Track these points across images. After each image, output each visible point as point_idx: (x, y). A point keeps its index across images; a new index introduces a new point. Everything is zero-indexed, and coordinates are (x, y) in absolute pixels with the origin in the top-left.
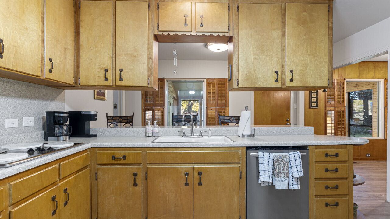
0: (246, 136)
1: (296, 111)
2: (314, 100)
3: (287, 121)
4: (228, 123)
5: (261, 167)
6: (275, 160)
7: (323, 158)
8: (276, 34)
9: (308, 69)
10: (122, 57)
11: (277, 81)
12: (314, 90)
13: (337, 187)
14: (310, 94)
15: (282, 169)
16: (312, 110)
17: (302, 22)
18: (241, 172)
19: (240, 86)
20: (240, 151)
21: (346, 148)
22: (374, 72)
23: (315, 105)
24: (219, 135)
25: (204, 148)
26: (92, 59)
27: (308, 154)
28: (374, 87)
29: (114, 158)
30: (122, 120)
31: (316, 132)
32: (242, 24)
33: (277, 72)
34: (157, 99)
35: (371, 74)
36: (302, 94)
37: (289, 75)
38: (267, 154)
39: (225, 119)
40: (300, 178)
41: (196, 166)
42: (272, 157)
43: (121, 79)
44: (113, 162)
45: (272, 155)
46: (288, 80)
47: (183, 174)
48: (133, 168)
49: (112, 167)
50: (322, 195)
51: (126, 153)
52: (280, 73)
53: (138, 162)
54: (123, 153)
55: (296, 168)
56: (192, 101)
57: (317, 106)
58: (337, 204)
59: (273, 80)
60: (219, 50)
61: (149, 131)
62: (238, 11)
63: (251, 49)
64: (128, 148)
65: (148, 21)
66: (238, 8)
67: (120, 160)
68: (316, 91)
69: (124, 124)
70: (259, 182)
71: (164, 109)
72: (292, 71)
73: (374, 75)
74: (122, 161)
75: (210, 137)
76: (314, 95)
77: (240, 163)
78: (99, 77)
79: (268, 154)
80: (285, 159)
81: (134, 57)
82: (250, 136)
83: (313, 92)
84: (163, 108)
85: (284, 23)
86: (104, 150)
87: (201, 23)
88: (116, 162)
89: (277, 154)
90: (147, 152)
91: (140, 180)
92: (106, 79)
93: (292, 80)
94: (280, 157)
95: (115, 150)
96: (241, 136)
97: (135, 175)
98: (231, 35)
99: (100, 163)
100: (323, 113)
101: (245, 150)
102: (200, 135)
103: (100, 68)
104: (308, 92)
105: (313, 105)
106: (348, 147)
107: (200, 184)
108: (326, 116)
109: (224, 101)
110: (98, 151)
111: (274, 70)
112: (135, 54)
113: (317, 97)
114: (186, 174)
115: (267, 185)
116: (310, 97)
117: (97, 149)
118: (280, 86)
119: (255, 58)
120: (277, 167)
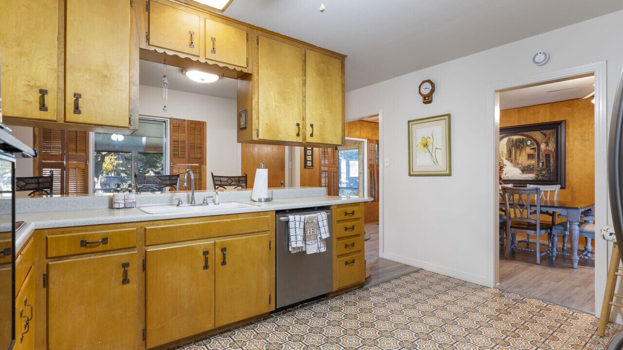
0: (263, 200)
1: (292, 170)
2: (309, 158)
3: (282, 184)
4: (225, 187)
5: (292, 232)
6: (305, 222)
7: (343, 217)
8: (297, 81)
9: (326, 124)
10: (79, 74)
11: (298, 135)
12: (309, 147)
13: (353, 245)
14: (305, 150)
15: (312, 231)
16: (307, 170)
17: (321, 74)
18: (270, 241)
19: (261, 137)
20: (269, 216)
21: (359, 206)
22: (360, 131)
23: (310, 165)
24: (226, 200)
25: (228, 216)
26: (7, 66)
27: (331, 214)
28: (360, 147)
29: (84, 243)
30: (25, 186)
31: (329, 194)
32: (263, 62)
33: (298, 125)
34: (72, 146)
35: (358, 133)
36: (298, 150)
37: (309, 130)
38: (297, 217)
39: (221, 181)
40: (326, 239)
41: (218, 240)
42: (302, 220)
43: (77, 110)
44: (84, 250)
45: (303, 217)
46: (308, 135)
47: (201, 254)
48: (121, 256)
49: (81, 259)
50: (342, 255)
51: (108, 233)
52: (301, 126)
53: (131, 245)
54: (102, 232)
55: (324, 229)
56: (103, 153)
57: (312, 166)
58: (353, 262)
59: (295, 134)
60: (203, 80)
61: (120, 200)
62: (258, 43)
63: (272, 93)
64: (111, 225)
65: (130, 25)
66: (258, 40)
67: (98, 246)
68: (310, 148)
69: (32, 191)
70: (290, 249)
71: (87, 166)
72: (312, 126)
73: (360, 135)
74: (101, 247)
75: (218, 204)
76: (309, 152)
77: (269, 231)
78: (25, 101)
79: (299, 216)
80: (314, 220)
81: (104, 78)
82: (268, 200)
83: (308, 148)
84: (86, 164)
85: (304, 70)
86: (63, 233)
87: (214, 49)
88: (88, 250)
89: (307, 216)
90: (145, 228)
91: (134, 273)
92: (43, 107)
93: (312, 135)
94: (310, 219)
95: (86, 231)
96: (258, 200)
97: (125, 265)
98: (250, 72)
99: (54, 255)
100: (318, 174)
101: (274, 214)
102: (204, 203)
103: (29, 85)
104: (303, 148)
105: (308, 165)
106: (361, 204)
107: (224, 263)
108: (320, 177)
109: (199, 156)
110: (49, 235)
111: (296, 122)
112: (105, 72)
113: (312, 155)
114: (206, 253)
115: (298, 251)
116: (306, 155)
117: (46, 231)
118: (301, 141)
119: (276, 106)
120: (308, 230)
